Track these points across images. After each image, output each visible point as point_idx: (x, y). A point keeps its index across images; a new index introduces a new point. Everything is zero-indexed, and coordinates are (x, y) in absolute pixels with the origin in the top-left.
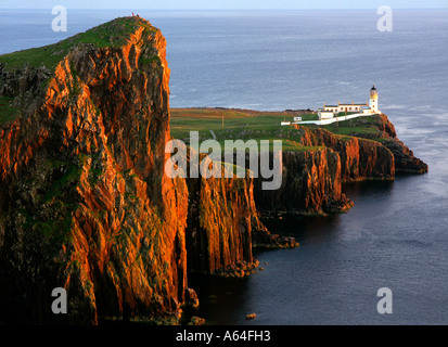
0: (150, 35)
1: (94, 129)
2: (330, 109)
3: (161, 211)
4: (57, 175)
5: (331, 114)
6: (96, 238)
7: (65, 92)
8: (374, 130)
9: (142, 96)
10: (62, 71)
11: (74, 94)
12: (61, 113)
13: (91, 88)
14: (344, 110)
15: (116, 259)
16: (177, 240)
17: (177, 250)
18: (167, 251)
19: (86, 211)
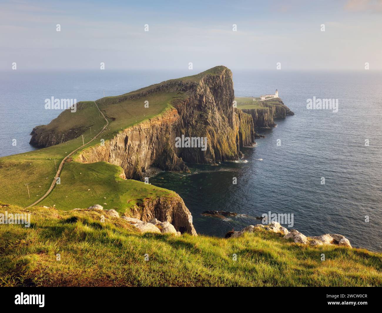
0: (228, 72)
1: (211, 101)
2: (264, 96)
3: (232, 127)
4: (201, 116)
5: (264, 98)
6: (213, 136)
7: (203, 90)
8: (278, 103)
9: (226, 91)
10: (201, 83)
11: (205, 90)
12: (201, 97)
13: (210, 88)
14: (268, 97)
15: (219, 143)
16: (237, 136)
17: (237, 139)
18: (234, 139)
19: (211, 127)
